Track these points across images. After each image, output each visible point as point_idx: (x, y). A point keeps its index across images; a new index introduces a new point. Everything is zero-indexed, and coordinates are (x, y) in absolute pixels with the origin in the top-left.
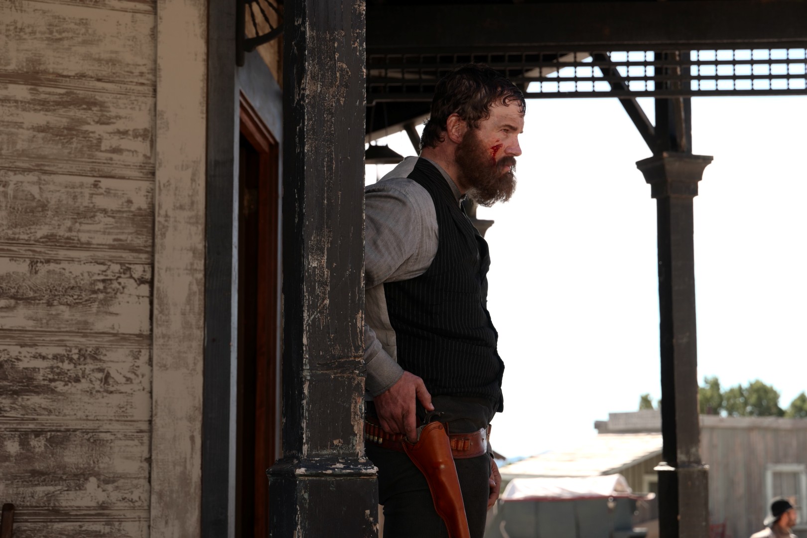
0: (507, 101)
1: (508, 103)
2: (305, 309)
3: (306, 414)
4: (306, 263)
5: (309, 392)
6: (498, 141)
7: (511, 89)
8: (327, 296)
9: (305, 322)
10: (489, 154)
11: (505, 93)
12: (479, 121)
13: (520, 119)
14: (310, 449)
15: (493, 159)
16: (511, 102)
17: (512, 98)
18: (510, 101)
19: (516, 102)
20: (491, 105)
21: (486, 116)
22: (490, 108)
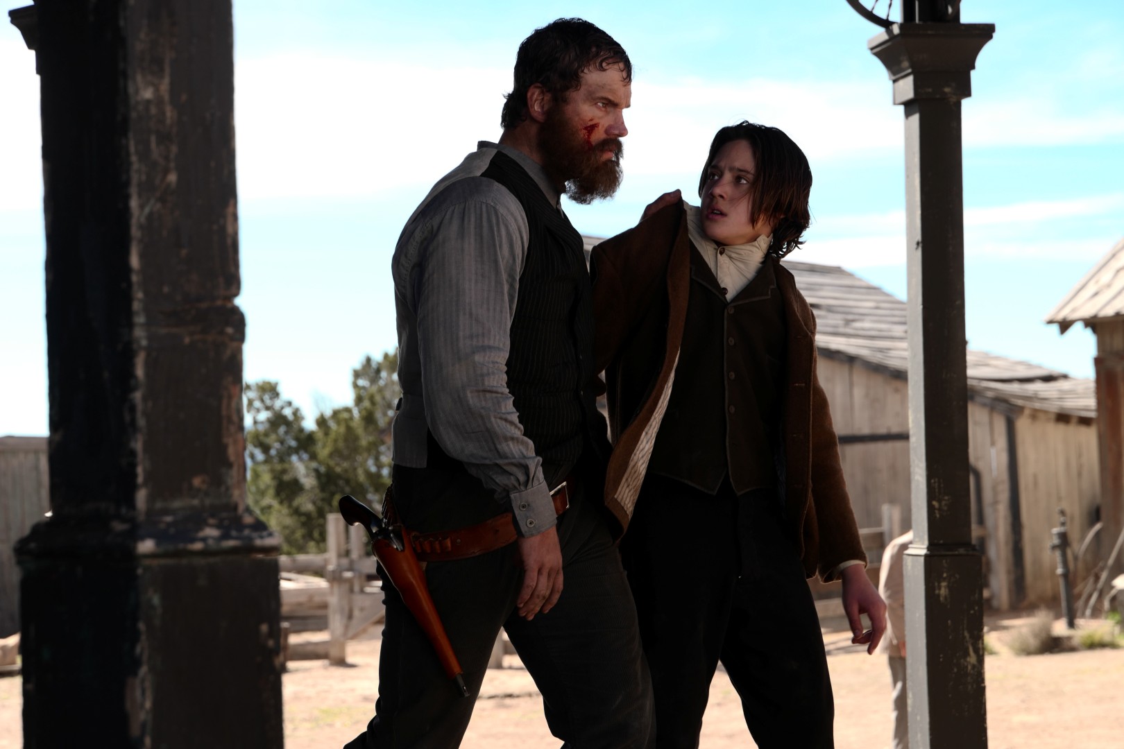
0: (604, 64)
1: (607, 68)
2: (133, 191)
3: (141, 422)
4: (131, 90)
5: (147, 374)
6: (591, 120)
7: (610, 49)
8: (172, 165)
9: (134, 222)
10: (582, 136)
11: (602, 54)
12: (568, 93)
13: (623, 89)
14: (151, 499)
15: (588, 142)
16: (610, 66)
17: (610, 61)
18: (608, 64)
19: (616, 66)
20: (583, 71)
21: (577, 86)
22: (582, 75)
